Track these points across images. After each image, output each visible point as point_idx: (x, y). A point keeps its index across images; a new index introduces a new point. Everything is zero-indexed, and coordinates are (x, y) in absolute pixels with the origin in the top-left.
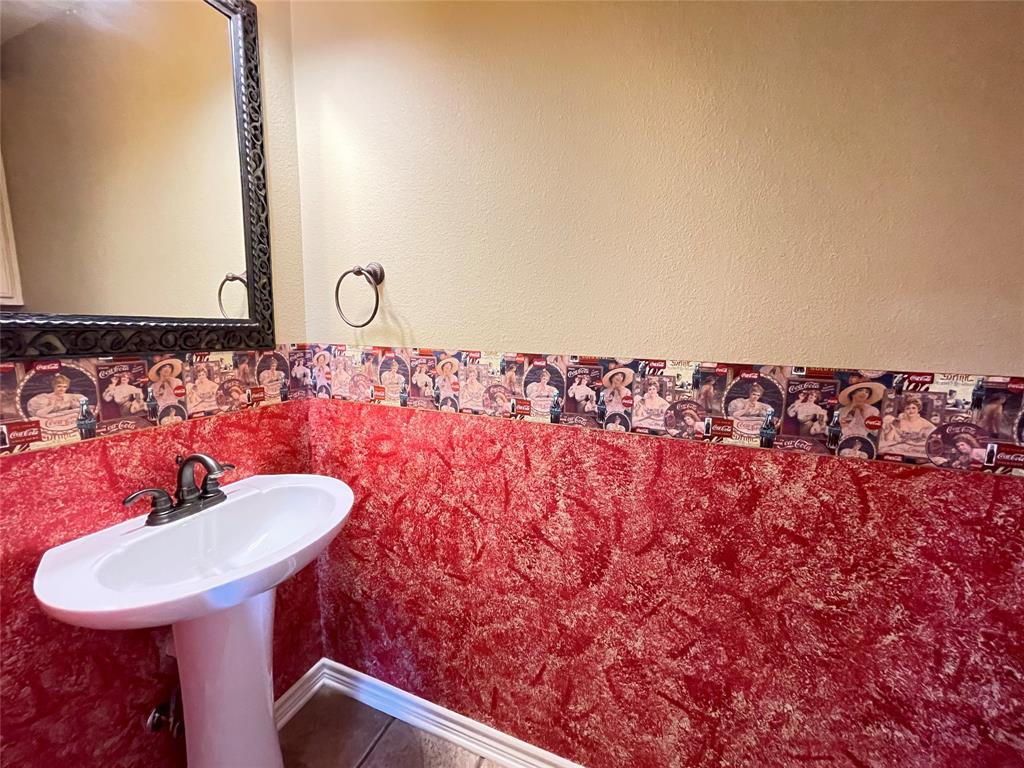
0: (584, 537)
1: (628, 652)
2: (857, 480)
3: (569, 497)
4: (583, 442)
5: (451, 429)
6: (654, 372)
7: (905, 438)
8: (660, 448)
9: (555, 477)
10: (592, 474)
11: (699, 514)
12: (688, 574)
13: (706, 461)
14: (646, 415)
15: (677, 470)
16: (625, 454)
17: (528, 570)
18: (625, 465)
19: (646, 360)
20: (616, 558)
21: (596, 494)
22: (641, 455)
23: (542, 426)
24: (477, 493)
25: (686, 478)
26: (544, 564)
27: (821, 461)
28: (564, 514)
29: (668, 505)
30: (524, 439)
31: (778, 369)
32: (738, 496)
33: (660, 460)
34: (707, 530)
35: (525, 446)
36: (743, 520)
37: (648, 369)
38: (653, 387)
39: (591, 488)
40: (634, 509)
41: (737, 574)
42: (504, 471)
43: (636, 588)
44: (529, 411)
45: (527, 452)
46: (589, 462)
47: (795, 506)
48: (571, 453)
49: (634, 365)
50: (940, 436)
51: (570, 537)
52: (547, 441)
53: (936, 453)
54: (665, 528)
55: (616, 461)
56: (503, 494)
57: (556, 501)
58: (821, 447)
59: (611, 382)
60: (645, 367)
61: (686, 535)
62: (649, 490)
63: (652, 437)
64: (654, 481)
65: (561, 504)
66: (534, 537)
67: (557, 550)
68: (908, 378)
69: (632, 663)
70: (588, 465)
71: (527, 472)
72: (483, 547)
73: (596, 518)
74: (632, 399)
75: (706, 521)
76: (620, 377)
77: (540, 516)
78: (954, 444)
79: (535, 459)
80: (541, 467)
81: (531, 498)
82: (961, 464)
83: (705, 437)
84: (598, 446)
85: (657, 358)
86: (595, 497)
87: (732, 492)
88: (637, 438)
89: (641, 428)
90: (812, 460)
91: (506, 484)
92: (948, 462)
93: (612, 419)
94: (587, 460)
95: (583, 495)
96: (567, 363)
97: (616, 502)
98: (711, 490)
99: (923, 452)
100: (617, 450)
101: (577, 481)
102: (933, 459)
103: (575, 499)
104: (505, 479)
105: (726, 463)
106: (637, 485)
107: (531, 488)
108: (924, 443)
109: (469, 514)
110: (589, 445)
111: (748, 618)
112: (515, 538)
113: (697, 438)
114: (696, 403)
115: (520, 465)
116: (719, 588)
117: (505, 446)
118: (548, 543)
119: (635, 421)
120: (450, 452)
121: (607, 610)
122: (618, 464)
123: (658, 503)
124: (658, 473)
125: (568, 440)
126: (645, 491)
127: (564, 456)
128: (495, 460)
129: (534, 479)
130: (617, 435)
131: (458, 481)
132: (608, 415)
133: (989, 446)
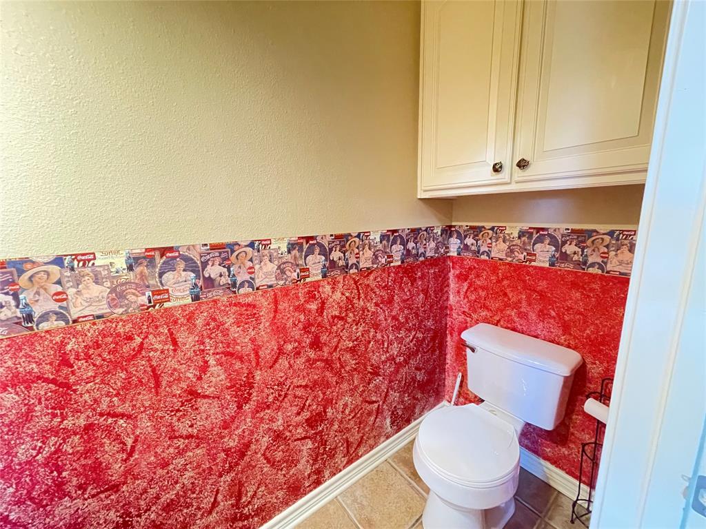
0: (233, 376)
1: (275, 431)
2: (356, 282)
3: (217, 354)
4: (223, 308)
5: (62, 344)
6: (265, 247)
7: (90, 302)
8: (275, 295)
9: (203, 343)
10: (234, 329)
11: (301, 326)
12: (300, 362)
13: (300, 294)
14: (264, 277)
15: (286, 305)
16: (254, 306)
17: (190, 430)
18: (255, 314)
19: (259, 241)
20: (258, 378)
21: (238, 341)
22: (265, 304)
23: (183, 307)
24: (118, 395)
25: (291, 308)
26: (204, 416)
27: (344, 277)
28: (216, 368)
29: (284, 328)
30: (167, 324)
31: (191, 248)
32: (316, 307)
33: (276, 302)
34: (306, 332)
35: (169, 330)
36: (320, 319)
37: (261, 246)
38: (266, 257)
39: (234, 340)
40: (265, 339)
41: (321, 350)
42: (150, 360)
43: (273, 389)
44: (169, 298)
45: (172, 334)
46: (229, 321)
47: (338, 303)
48: (214, 320)
49: (251, 245)
50: (114, 295)
51: (223, 383)
52: (190, 318)
53: (115, 306)
54: (285, 342)
55: (248, 313)
56: (152, 381)
57: (206, 362)
58: (343, 272)
59: (237, 259)
60: (259, 246)
61: (296, 341)
62: (273, 323)
63: (270, 289)
64: (275, 317)
65: (212, 362)
66: (191, 399)
67: (213, 398)
68: (76, 258)
69: (278, 436)
70: (229, 323)
71: (175, 350)
72: (136, 441)
73: (241, 359)
74: (253, 268)
75: (304, 328)
76: (243, 254)
77: (194, 380)
78: (125, 298)
79: (182, 336)
80: (187, 340)
81: (183, 371)
82: (134, 309)
83: (297, 281)
84: (235, 308)
85: (266, 238)
86: (238, 344)
87: (313, 306)
88: (260, 293)
89: (263, 286)
90: (340, 278)
91: (154, 370)
92: (126, 311)
93: (242, 285)
94: (228, 320)
95: (228, 347)
96: (199, 250)
97: (253, 340)
98: (304, 310)
99: (106, 309)
100: (249, 305)
101: (223, 338)
102: (115, 311)
103: (222, 353)
104: (151, 366)
105: (309, 292)
106: (265, 323)
107: (182, 362)
108: (105, 302)
109: (110, 420)
110: (227, 309)
111: (328, 368)
112: (172, 411)
113: (294, 283)
114: (134, 283)
115: (166, 347)
116: (315, 361)
117: (146, 337)
118: (205, 397)
119: (258, 283)
120: (66, 370)
121: (258, 415)
122: (251, 315)
123: (279, 330)
124: (276, 311)
125: (210, 311)
126: (270, 325)
127: (208, 324)
128: (136, 355)
129: (183, 354)
130: (247, 295)
131: (86, 396)
132: (238, 283)
133: (147, 294)
